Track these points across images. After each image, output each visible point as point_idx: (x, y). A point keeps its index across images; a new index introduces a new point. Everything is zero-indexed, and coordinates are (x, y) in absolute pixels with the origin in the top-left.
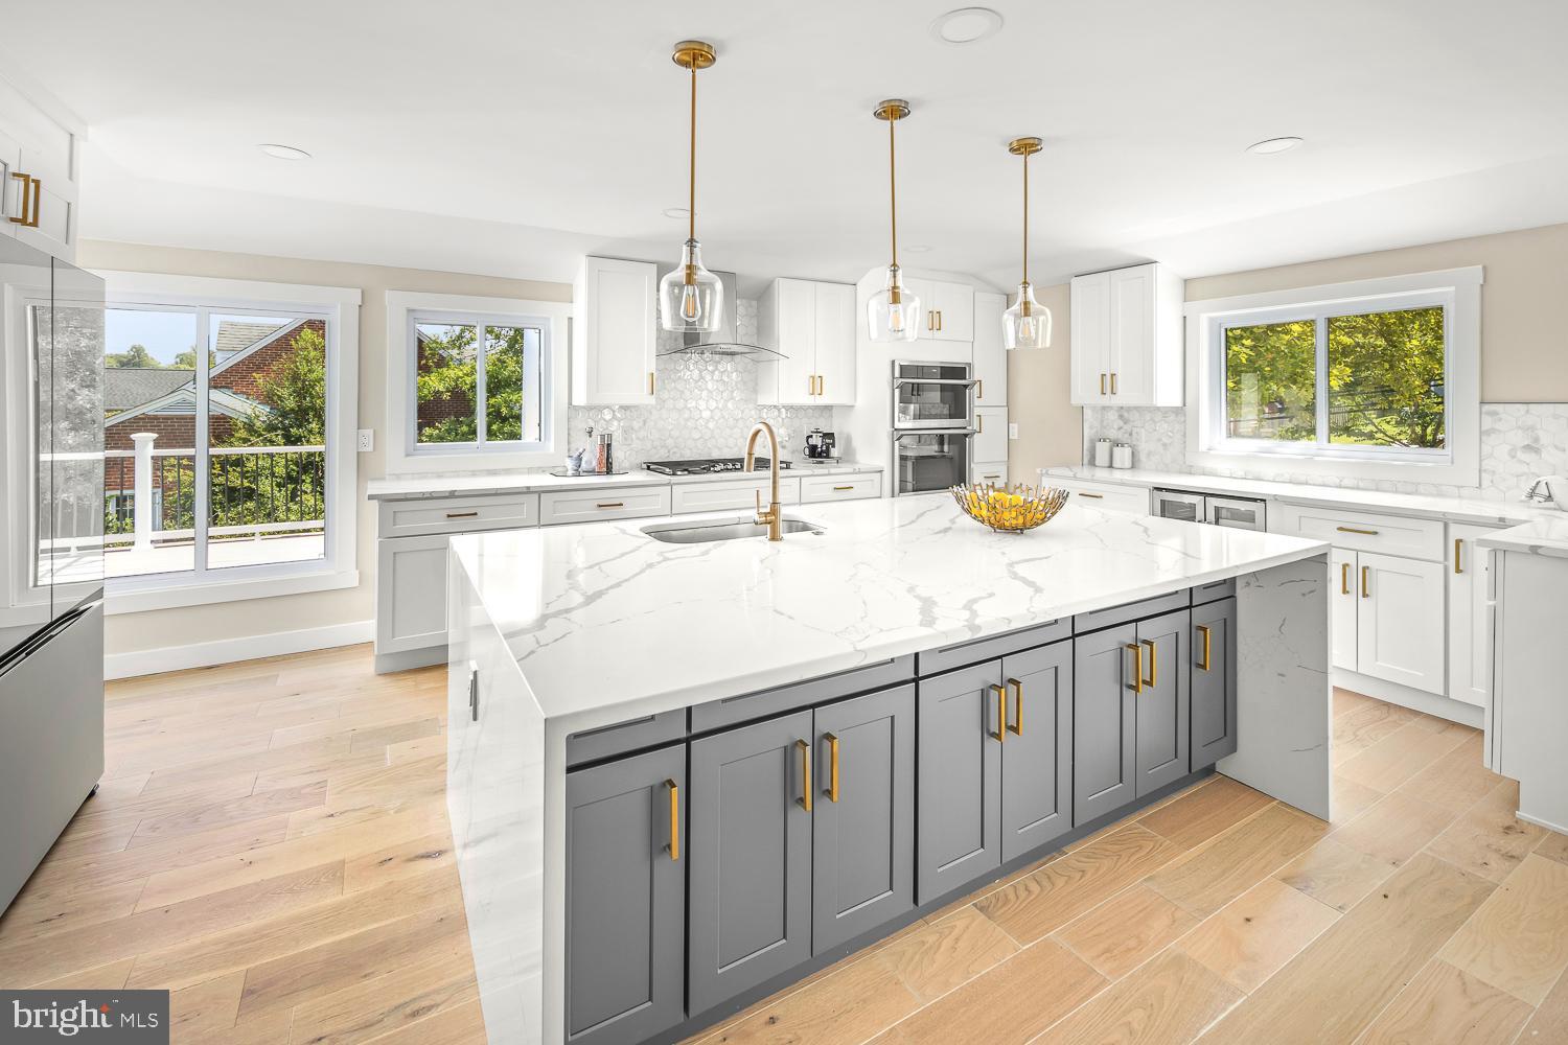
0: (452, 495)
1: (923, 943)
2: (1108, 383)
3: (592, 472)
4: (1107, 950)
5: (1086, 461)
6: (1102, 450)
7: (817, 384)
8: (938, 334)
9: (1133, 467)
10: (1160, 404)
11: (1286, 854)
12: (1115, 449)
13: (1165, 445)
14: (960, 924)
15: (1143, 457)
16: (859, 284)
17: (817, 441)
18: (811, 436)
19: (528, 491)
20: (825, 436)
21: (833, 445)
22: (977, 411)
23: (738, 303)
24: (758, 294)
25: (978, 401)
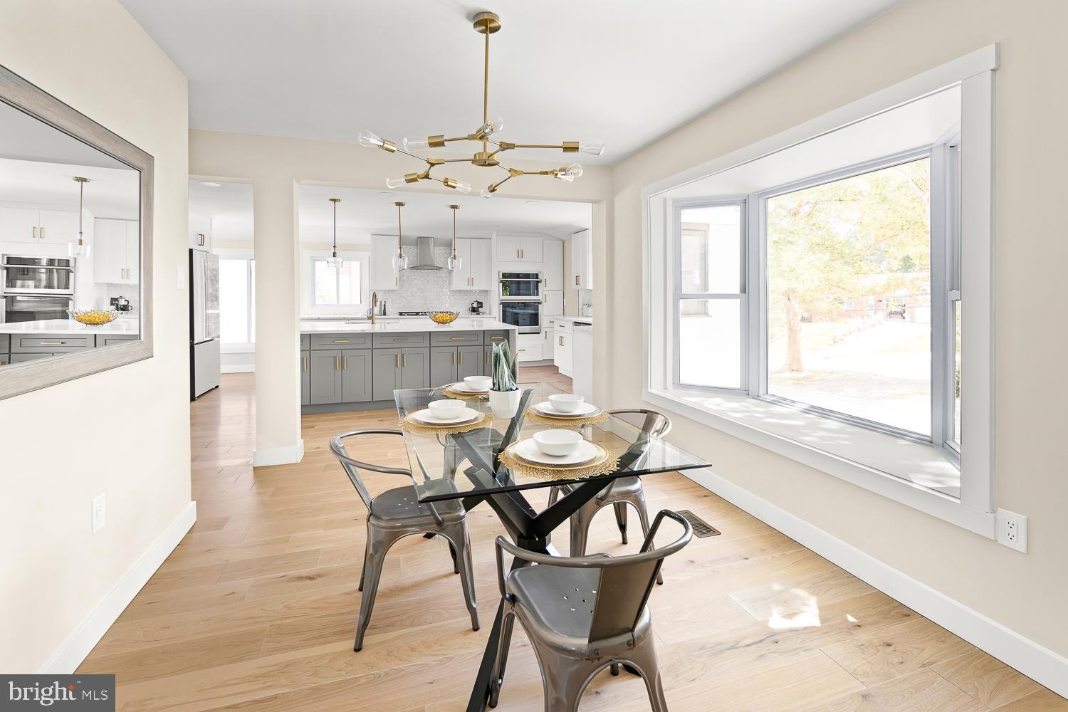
3: (377, 315)
7: (470, 281)
8: (522, 260)
16: (491, 238)
17: (475, 305)
18: (473, 304)
20: (479, 303)
21: (481, 307)
22: (545, 293)
23: (436, 248)
24: (449, 244)
25: (545, 289)
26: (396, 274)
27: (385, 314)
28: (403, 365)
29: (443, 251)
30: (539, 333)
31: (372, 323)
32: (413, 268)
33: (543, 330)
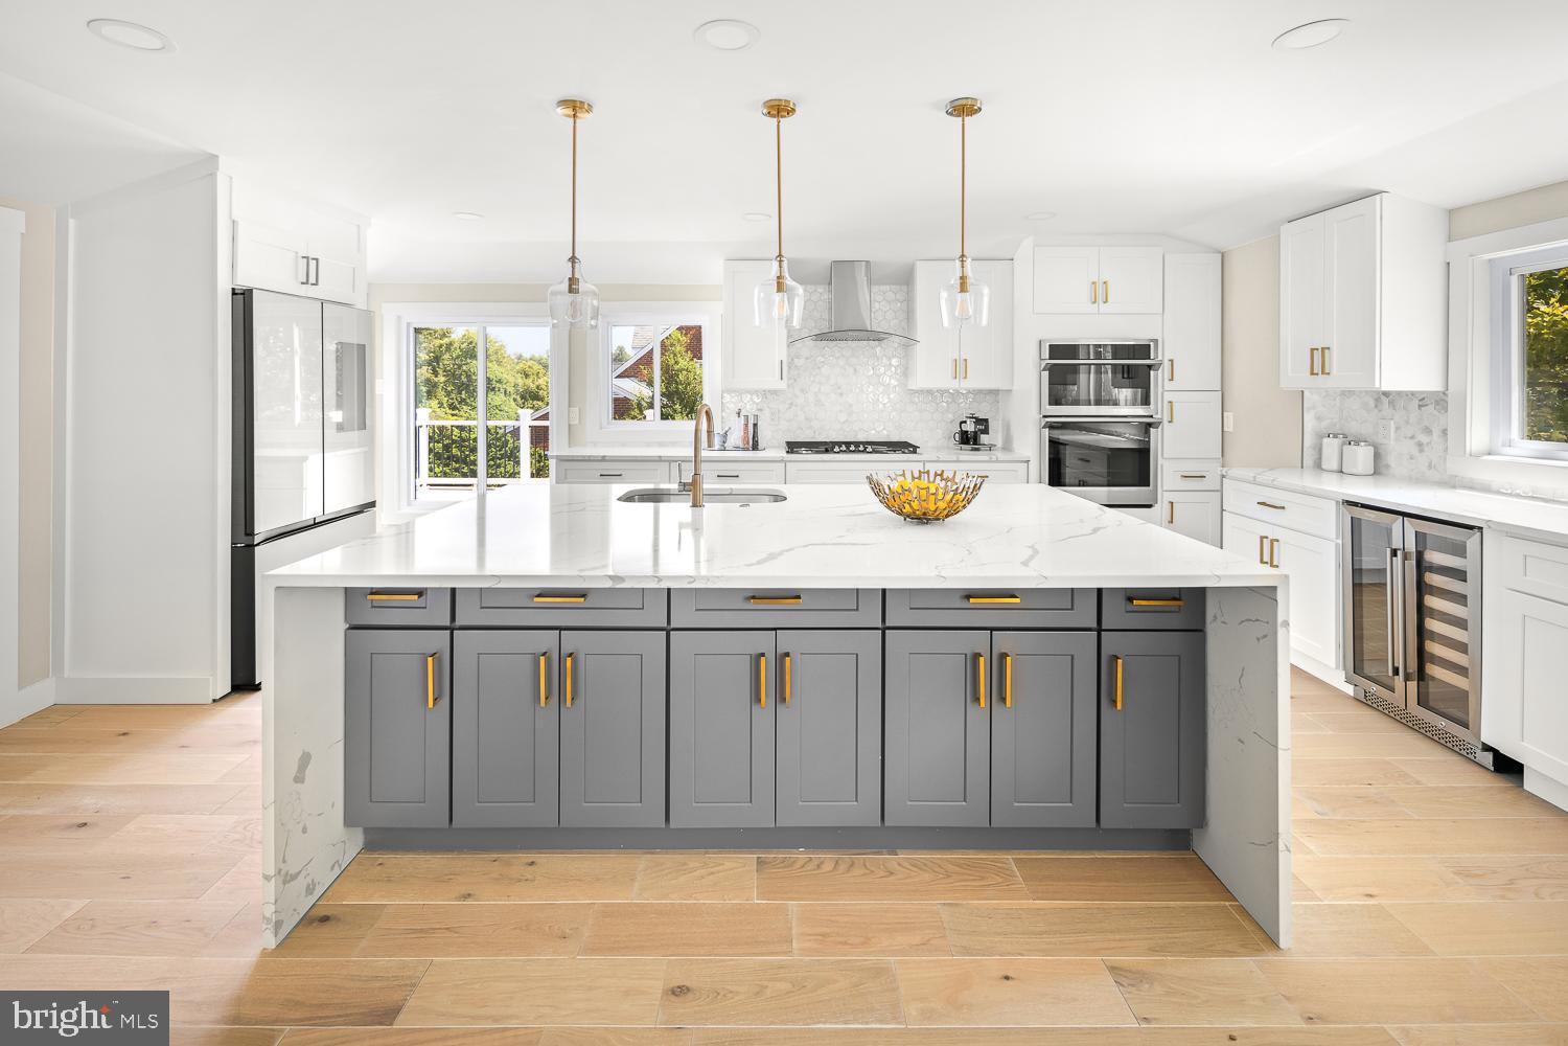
0: (603, 459)
1: (685, 864)
2: (1319, 361)
3: (737, 448)
4: (823, 935)
5: (1309, 461)
6: (1331, 447)
7: (960, 368)
8: (1104, 308)
9: (1376, 472)
10: (1387, 386)
11: (1153, 950)
12: (1346, 447)
13: (1420, 444)
14: (728, 865)
15: (1391, 459)
16: (1015, 257)
17: (970, 427)
18: (965, 422)
19: (660, 459)
20: (978, 421)
21: (986, 431)
22: (1168, 397)
23: (875, 289)
24: (905, 279)
25: (1168, 385)
26: (780, 352)
27: (755, 447)
28: (780, 697)
29: (891, 296)
30: (1149, 506)
31: (694, 505)
32: (821, 337)
33: (1164, 498)
